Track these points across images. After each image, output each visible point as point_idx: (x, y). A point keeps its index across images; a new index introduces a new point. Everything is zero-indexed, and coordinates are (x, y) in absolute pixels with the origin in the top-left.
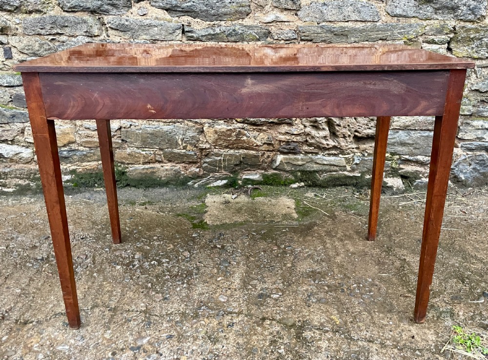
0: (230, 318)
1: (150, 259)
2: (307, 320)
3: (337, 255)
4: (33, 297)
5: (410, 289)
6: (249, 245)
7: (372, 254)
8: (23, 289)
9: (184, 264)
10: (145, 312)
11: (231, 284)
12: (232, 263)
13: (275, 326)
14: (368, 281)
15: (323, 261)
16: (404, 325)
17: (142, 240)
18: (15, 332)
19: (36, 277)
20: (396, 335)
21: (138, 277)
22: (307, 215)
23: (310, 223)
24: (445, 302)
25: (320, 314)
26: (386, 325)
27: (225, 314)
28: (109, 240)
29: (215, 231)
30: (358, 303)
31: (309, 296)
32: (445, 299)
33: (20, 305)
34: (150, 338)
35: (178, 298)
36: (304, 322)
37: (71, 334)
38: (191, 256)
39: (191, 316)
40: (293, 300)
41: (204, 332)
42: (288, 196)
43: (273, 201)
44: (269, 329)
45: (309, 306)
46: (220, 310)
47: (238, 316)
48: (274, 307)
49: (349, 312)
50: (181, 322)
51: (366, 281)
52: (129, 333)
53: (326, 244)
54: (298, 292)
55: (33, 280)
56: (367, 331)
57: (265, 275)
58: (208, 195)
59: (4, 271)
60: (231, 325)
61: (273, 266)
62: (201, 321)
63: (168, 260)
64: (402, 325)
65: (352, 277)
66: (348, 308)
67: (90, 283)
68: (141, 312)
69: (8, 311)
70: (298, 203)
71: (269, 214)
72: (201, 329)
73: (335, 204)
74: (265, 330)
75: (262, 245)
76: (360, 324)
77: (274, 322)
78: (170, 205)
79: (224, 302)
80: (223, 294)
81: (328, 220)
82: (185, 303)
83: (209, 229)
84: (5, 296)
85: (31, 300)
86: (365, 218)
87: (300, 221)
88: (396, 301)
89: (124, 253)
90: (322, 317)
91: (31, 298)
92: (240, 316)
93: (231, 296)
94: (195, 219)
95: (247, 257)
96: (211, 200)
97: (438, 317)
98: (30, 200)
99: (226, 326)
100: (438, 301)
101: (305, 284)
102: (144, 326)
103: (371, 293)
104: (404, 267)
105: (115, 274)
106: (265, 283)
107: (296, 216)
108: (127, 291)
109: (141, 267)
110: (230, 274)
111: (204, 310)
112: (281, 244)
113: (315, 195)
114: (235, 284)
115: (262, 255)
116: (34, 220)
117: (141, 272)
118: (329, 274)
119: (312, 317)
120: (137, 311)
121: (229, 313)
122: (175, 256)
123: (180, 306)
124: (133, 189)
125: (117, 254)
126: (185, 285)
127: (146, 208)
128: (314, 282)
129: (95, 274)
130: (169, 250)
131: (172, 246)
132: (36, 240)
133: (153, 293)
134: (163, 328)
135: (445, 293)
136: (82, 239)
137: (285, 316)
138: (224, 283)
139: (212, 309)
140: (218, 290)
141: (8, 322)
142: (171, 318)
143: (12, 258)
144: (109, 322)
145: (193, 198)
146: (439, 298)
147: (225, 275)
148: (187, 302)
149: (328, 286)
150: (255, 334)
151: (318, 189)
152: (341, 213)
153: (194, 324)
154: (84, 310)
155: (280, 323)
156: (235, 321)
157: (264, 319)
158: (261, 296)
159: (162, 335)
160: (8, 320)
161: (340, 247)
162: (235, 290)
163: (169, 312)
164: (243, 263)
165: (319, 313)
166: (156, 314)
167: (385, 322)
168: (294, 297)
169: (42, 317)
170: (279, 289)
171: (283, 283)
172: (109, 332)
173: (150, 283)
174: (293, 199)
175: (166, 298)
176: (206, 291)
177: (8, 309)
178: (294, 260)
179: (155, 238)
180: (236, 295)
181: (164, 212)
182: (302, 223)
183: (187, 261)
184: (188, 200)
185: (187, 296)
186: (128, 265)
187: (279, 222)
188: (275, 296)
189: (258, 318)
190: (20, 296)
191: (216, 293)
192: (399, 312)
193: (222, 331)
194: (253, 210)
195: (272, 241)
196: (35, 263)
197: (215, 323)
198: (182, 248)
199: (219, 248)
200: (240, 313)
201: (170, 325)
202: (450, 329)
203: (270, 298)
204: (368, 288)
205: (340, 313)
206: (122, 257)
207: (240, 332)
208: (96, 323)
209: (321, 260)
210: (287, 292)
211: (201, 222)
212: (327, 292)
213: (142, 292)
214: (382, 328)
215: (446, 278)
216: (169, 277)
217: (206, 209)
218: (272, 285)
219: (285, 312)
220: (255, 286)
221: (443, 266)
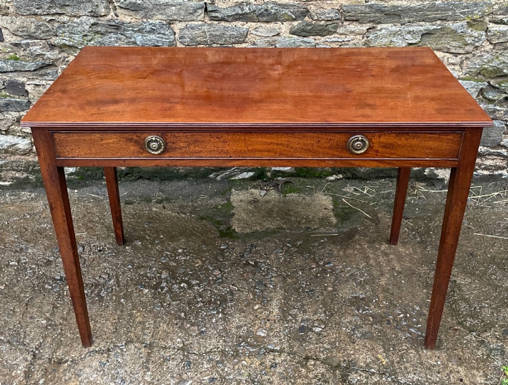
0: (272, 357)
1: (178, 279)
2: (352, 360)
3: (382, 275)
4: (62, 330)
5: (460, 320)
6: (285, 260)
7: (419, 274)
8: (48, 319)
9: (216, 287)
10: (182, 349)
11: (270, 314)
12: (268, 285)
13: (320, 368)
14: (416, 310)
15: (367, 284)
16: (453, 365)
17: (167, 254)
18: (50, 374)
19: (59, 304)
20: (445, 378)
21: (169, 304)
22: (346, 220)
23: (351, 230)
24: (496, 337)
25: (366, 353)
26: (434, 366)
27: (266, 352)
28: (129, 253)
29: (245, 241)
30: (405, 339)
31: (353, 330)
32: (496, 333)
33: (49, 340)
34: (192, 381)
35: (215, 332)
36: (349, 361)
37: (110, 376)
38: (222, 276)
39: (232, 354)
40: (336, 334)
41: (247, 374)
42: (324, 192)
43: (307, 198)
44: (313, 370)
45: (354, 343)
46: (260, 347)
47: (280, 355)
48: (316, 344)
49: (396, 350)
50: (222, 362)
51: (414, 309)
52: (169, 375)
53: (369, 260)
54: (341, 324)
55: (57, 308)
56: (414, 373)
57: (304, 302)
58: (233, 190)
59: (22, 295)
60: (274, 365)
61: (313, 290)
62: (242, 361)
63: (197, 282)
64: (450, 365)
65: (398, 305)
66: (394, 345)
67: (119, 312)
68: (178, 350)
69: (37, 347)
70: (336, 201)
71: (305, 219)
72: (243, 371)
73: (378, 201)
74: (310, 372)
75: (299, 261)
76: (408, 365)
77: (318, 362)
78: (190, 204)
79: (264, 337)
80: (262, 327)
81: (371, 226)
82: (223, 339)
83: (239, 238)
84: (31, 328)
85: (60, 334)
86: (412, 223)
87: (340, 228)
88: (445, 336)
89: (149, 271)
90: (367, 356)
91: (60, 331)
92: (283, 354)
93: (271, 329)
94: (222, 225)
95: (284, 277)
96: (238, 197)
97: (488, 356)
98: (30, 195)
99: (268, 367)
100: (488, 336)
101: (349, 313)
102: (184, 367)
103: (419, 326)
104: (454, 292)
105: (143, 299)
106: (306, 313)
107: (334, 220)
108: (160, 322)
109: (170, 290)
110: (267, 301)
111: (244, 347)
112: (320, 259)
113: (356, 190)
114: (274, 314)
115: (300, 275)
116: (40, 224)
117: (171, 298)
118: (374, 301)
119: (357, 356)
120: (174, 348)
121: (271, 351)
122: (205, 276)
123: (219, 342)
124: (146, 182)
125: (142, 273)
126: (220, 315)
127: (164, 207)
128: (358, 311)
129: (122, 300)
130: (197, 267)
131: (200, 263)
132: (48, 253)
133: (188, 326)
134: (204, 370)
135: (497, 326)
136: (100, 251)
137: (329, 355)
138: (262, 312)
139: (252, 346)
140: (257, 322)
141: (41, 362)
142: (211, 357)
143: (27, 277)
144: (147, 361)
145: (216, 194)
146: (490, 332)
147: (261, 302)
148: (224, 337)
149: (373, 317)
150: (300, 377)
151: (358, 181)
152: (385, 214)
153: (236, 365)
154: (118, 346)
155: (325, 364)
156: (277, 361)
157: (307, 358)
158: (302, 329)
159: (204, 378)
160: (40, 359)
161: (384, 264)
162: (275, 322)
163: (208, 350)
164: (280, 286)
165: (364, 351)
166: (195, 352)
167: (433, 363)
168: (337, 330)
169: (76, 356)
170: (321, 320)
171: (325, 312)
172: (149, 373)
173: (182, 312)
174: (331, 196)
175: (202, 332)
176: (244, 323)
177: (38, 345)
178: (335, 281)
179: (180, 251)
180: (277, 328)
181: (185, 214)
182: (341, 230)
183: (219, 282)
184: (210, 196)
185: (225, 329)
186: (156, 287)
187: (316, 229)
188: (318, 330)
189: (301, 357)
190: (46, 328)
191: (254, 326)
192: (448, 349)
193: (265, 373)
194: (285, 212)
195: (310, 255)
196: (54, 285)
197: (257, 364)
198: (211, 264)
199: (252, 265)
200: (281, 351)
201: (211, 365)
202: (499, 370)
203: (313, 331)
204: (415, 318)
205: (386, 351)
206: (147, 277)
207: (284, 374)
208: (134, 363)
209: (364, 281)
210: (330, 325)
211: (229, 228)
212: (372, 324)
213: (177, 324)
214: (429, 369)
215: (499, 307)
216: (202, 304)
217: (233, 211)
218: (313, 316)
219: (328, 349)
220: (294, 317)
221: (496, 289)
